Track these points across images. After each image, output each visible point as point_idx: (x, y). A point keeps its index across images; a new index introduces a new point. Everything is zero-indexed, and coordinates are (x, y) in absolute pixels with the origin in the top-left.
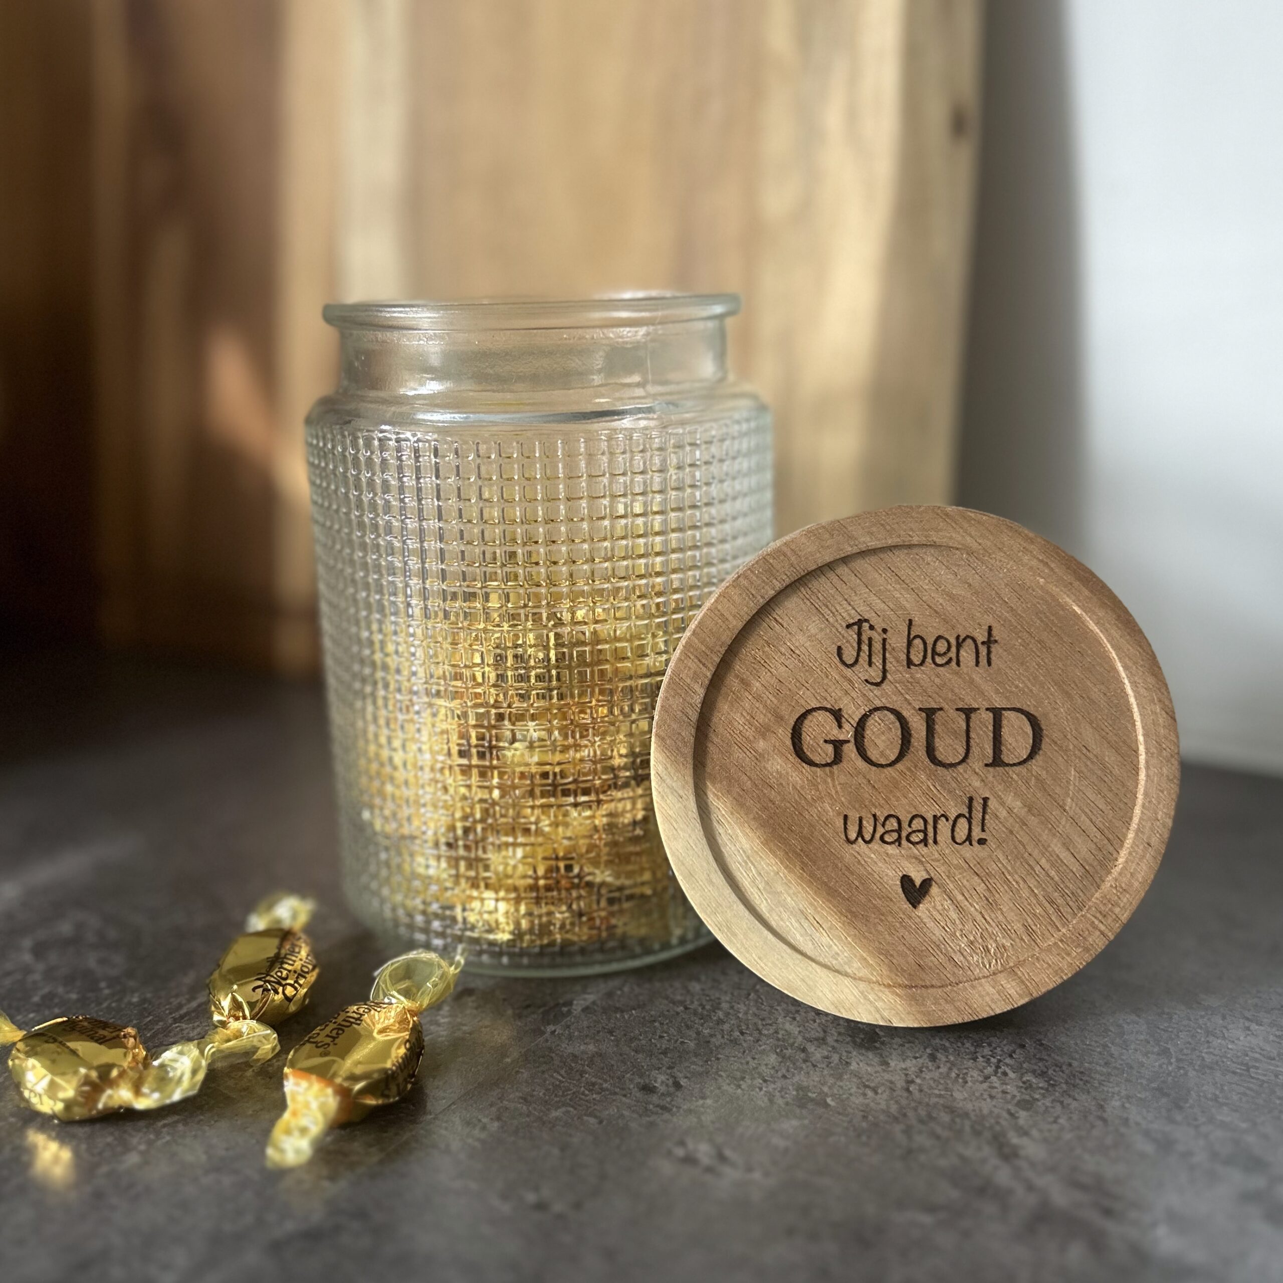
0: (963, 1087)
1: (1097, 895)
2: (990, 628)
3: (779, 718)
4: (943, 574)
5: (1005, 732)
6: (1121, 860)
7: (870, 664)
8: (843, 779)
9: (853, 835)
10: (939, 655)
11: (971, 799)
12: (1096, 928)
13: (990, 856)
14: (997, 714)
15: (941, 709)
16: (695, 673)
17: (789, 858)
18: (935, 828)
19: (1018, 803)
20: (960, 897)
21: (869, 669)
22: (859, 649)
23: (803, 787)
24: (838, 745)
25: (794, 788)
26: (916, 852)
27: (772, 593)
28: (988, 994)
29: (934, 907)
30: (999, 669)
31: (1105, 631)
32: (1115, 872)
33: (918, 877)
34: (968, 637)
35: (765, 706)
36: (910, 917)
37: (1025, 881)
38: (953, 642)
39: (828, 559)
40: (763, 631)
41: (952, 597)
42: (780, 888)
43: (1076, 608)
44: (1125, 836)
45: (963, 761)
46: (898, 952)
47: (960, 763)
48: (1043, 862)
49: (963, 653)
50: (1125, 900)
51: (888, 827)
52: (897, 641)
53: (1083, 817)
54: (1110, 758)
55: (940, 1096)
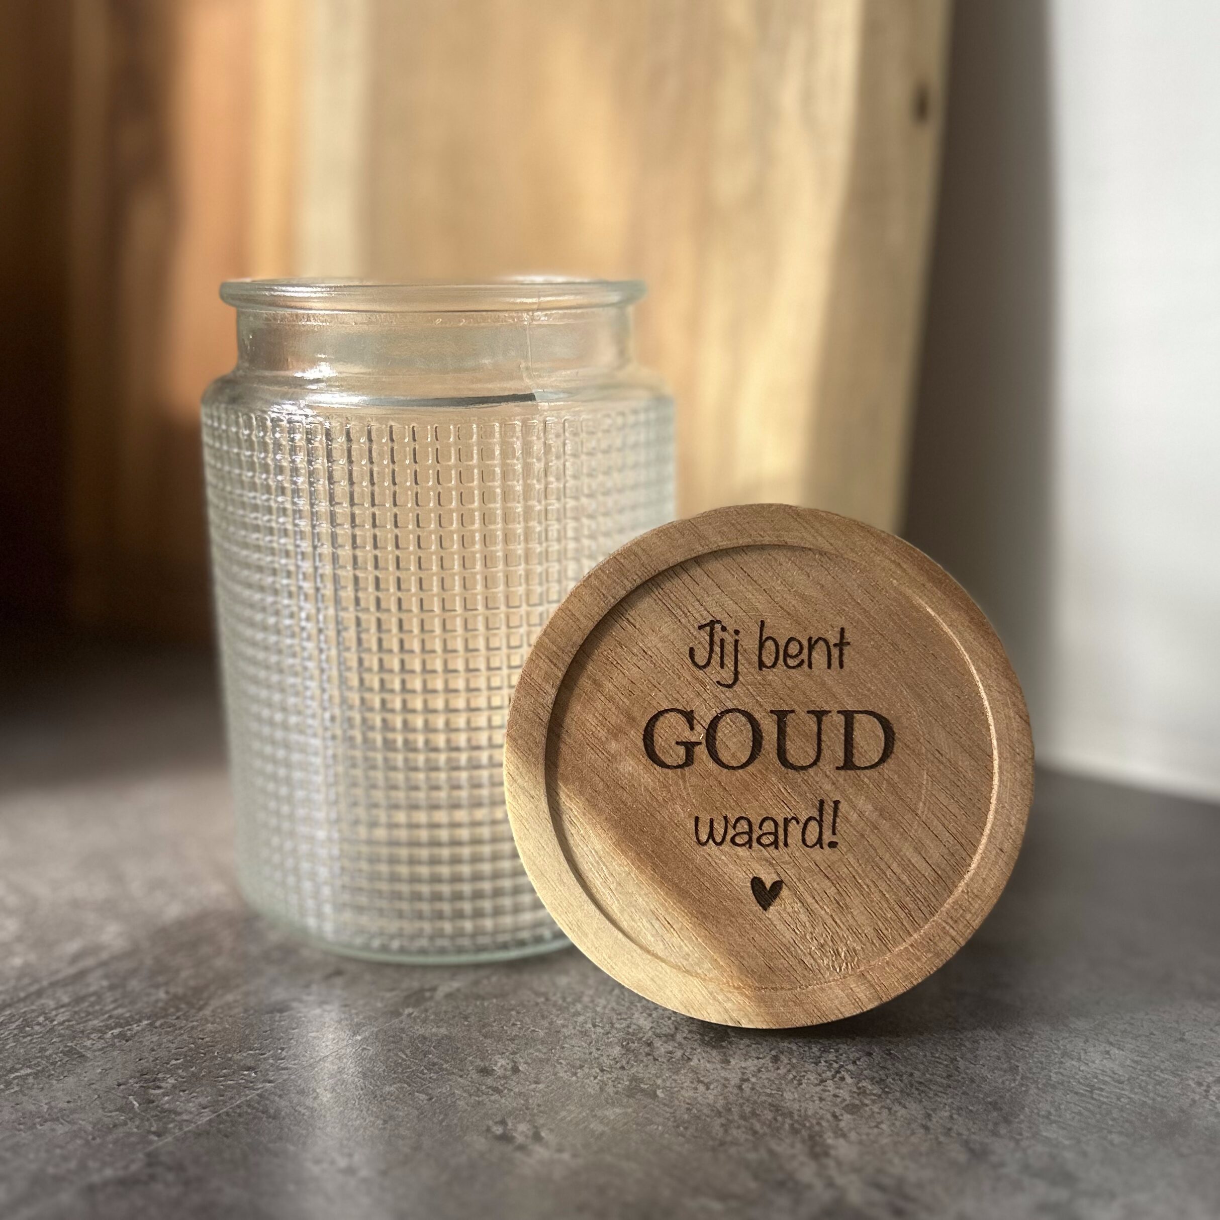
0: (796, 1088)
1: (950, 901)
2: (843, 630)
3: (631, 719)
4: (796, 576)
5: (857, 734)
6: (973, 866)
7: (722, 665)
8: (694, 780)
9: (704, 837)
10: (792, 657)
11: (822, 802)
12: (946, 933)
13: (841, 860)
14: (849, 716)
15: (793, 711)
16: (546, 673)
17: (641, 859)
18: (786, 830)
19: (870, 807)
20: (810, 900)
21: (721, 671)
22: (711, 650)
23: (654, 789)
24: (689, 747)
25: (646, 789)
26: (766, 854)
27: (623, 593)
28: (837, 997)
29: (785, 910)
30: (851, 671)
31: (959, 634)
32: (967, 877)
33: (769, 880)
34: (820, 639)
35: (617, 707)
36: (760, 920)
37: (876, 885)
38: (805, 644)
39: (680, 559)
40: (617, 631)
41: (803, 597)
42: (631, 888)
43: (929, 610)
44: (979, 841)
45: (815, 763)
46: (748, 953)
47: (811, 766)
48: (894, 866)
49: (814, 654)
50: (977, 906)
51: (739, 829)
52: (749, 643)
53: (936, 822)
54: (964, 762)
55: (770, 1095)
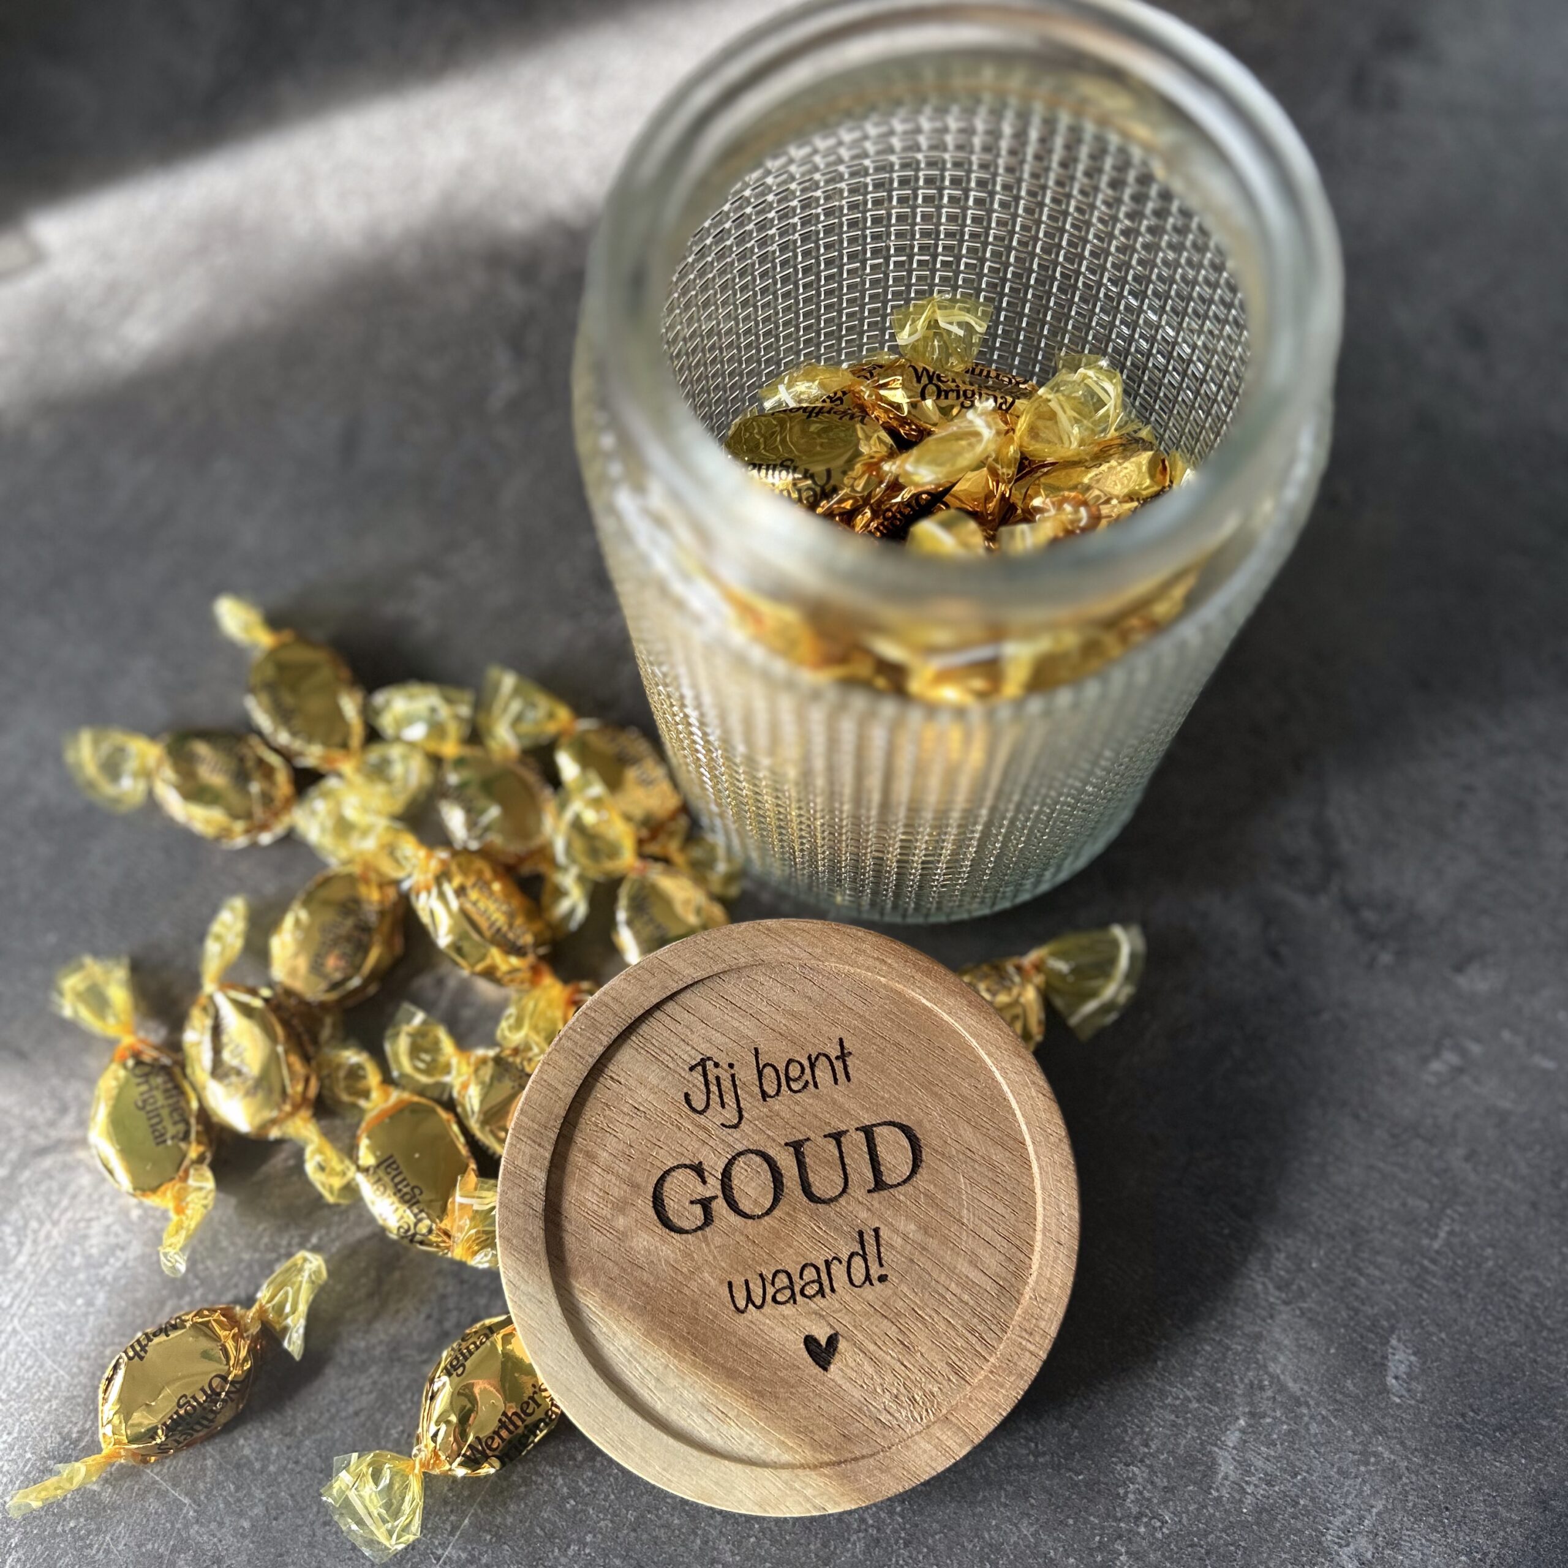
1: (1019, 1311)
2: (841, 1041)
3: (635, 1186)
4: (778, 992)
5: (881, 1150)
6: (1035, 1266)
7: (723, 1105)
8: (718, 1241)
9: (741, 1304)
10: (795, 1080)
11: (861, 1234)
12: (1024, 1349)
13: (895, 1293)
14: (868, 1132)
15: (808, 1139)
16: (531, 1156)
17: (677, 1346)
18: (829, 1274)
19: (912, 1227)
20: (872, 1347)
21: (724, 1112)
22: (708, 1092)
23: (676, 1261)
24: (705, 1204)
25: (667, 1262)
26: (813, 1306)
27: (600, 1050)
28: (925, 1451)
29: (847, 1365)
30: (860, 1082)
31: (959, 1019)
32: (1031, 1281)
33: (822, 1336)
34: (819, 1054)
35: (618, 1176)
36: (823, 1383)
37: (938, 1313)
38: (806, 1063)
39: (655, 1001)
40: (601, 1092)
41: (794, 1015)
42: (673, 1382)
43: (924, 1001)
44: (1033, 1238)
45: (844, 1191)
46: (817, 1426)
47: (840, 1195)
48: (953, 1286)
49: (817, 1073)
50: (1048, 1311)
51: (778, 1285)
52: (747, 1074)
53: (985, 1228)
54: (998, 1156)
